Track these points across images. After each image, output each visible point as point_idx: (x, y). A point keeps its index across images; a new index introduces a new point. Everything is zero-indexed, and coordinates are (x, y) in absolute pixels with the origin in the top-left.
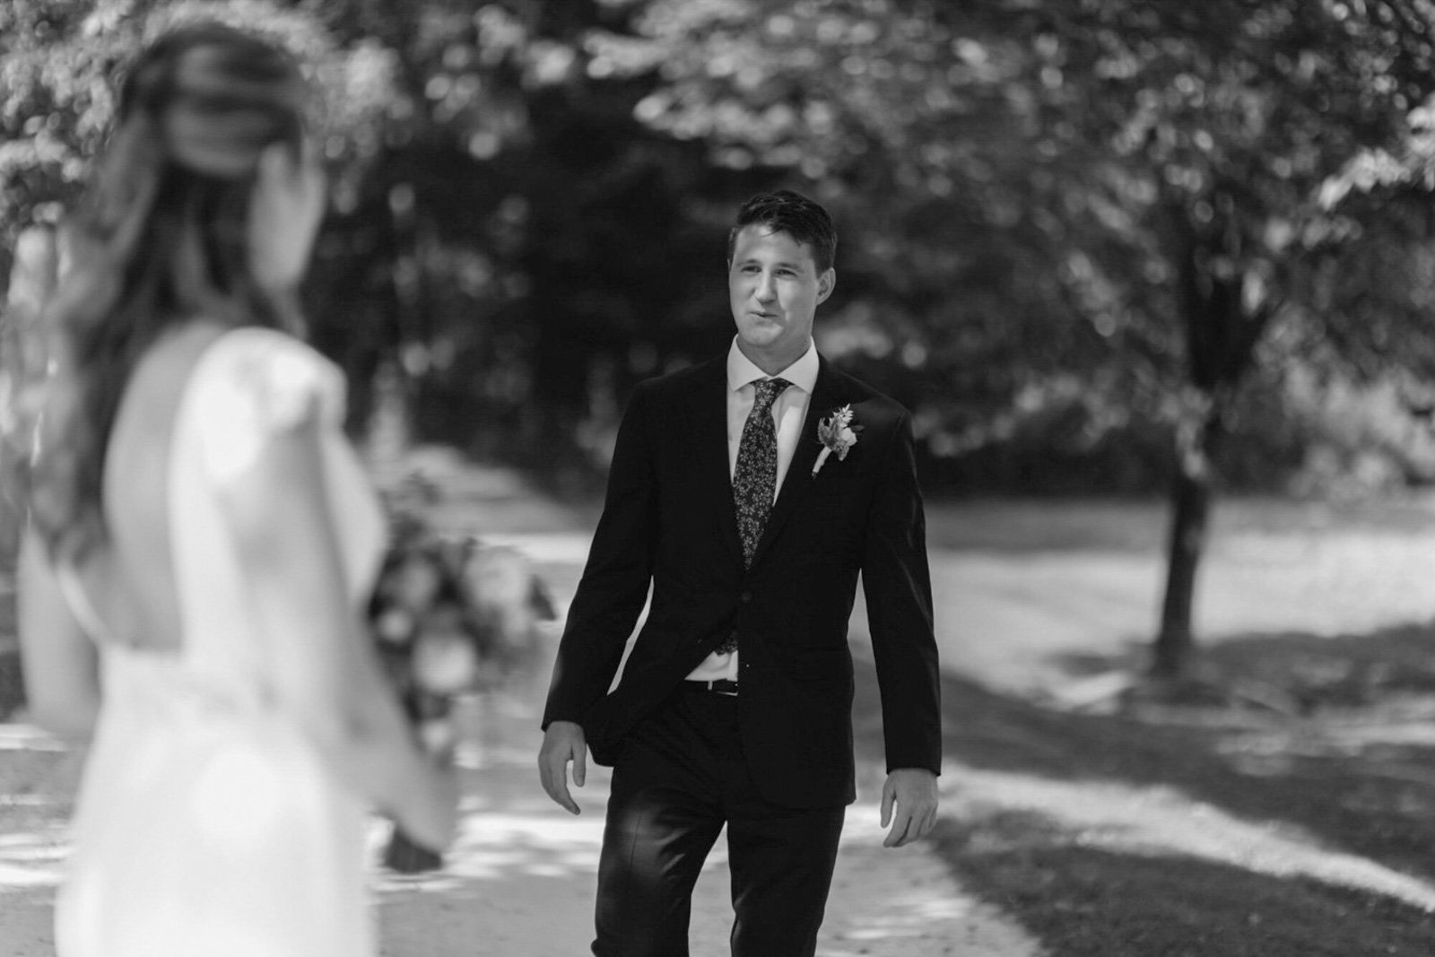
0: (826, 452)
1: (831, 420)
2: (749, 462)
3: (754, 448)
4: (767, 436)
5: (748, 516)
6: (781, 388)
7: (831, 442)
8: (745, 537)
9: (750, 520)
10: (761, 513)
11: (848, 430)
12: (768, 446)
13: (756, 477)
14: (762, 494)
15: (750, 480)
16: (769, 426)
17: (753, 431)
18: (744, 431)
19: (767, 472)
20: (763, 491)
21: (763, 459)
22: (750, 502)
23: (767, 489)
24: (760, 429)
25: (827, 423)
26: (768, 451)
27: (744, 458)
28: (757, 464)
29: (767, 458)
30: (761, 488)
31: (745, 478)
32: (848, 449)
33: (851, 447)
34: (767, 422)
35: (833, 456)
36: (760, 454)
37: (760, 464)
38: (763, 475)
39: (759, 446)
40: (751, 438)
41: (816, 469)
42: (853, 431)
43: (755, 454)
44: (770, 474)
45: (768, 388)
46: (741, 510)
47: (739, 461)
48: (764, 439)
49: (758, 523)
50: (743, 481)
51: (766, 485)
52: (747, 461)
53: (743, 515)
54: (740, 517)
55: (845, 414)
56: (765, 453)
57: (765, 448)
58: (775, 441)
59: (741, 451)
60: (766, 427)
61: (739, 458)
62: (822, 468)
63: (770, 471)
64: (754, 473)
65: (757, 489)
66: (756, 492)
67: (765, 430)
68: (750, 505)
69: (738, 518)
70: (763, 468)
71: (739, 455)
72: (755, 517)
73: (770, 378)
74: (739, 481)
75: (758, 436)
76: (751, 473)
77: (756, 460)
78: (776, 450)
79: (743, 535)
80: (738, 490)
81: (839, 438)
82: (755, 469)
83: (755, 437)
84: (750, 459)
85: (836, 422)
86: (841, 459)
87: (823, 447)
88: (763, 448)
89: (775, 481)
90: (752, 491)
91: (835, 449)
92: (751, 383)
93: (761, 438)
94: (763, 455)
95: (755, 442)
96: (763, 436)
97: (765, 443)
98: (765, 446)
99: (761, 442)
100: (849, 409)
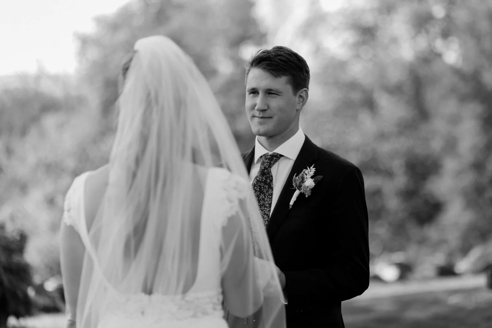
0: (297, 193)
1: (301, 174)
4: (267, 186)
7: (300, 188)
11: (311, 180)
12: (267, 192)
16: (268, 181)
17: (257, 184)
19: (266, 207)
21: (263, 199)
23: (265, 216)
25: (297, 176)
26: (267, 194)
29: (266, 199)
33: (312, 189)
34: (266, 178)
35: (301, 195)
38: (264, 208)
40: (256, 188)
41: (291, 203)
42: (314, 180)
44: (267, 207)
48: (265, 188)
55: (310, 171)
56: (265, 195)
58: (272, 189)
63: (267, 205)
67: (265, 182)
70: (264, 205)
73: (270, 153)
75: (260, 186)
78: (272, 194)
81: (305, 185)
85: (303, 175)
86: (307, 196)
87: (295, 190)
88: (263, 193)
89: (270, 211)
91: (302, 191)
92: (261, 157)
93: (262, 188)
94: (264, 197)
95: (258, 190)
96: (263, 186)
97: (265, 190)
98: (265, 192)
99: (262, 190)
100: (313, 167)
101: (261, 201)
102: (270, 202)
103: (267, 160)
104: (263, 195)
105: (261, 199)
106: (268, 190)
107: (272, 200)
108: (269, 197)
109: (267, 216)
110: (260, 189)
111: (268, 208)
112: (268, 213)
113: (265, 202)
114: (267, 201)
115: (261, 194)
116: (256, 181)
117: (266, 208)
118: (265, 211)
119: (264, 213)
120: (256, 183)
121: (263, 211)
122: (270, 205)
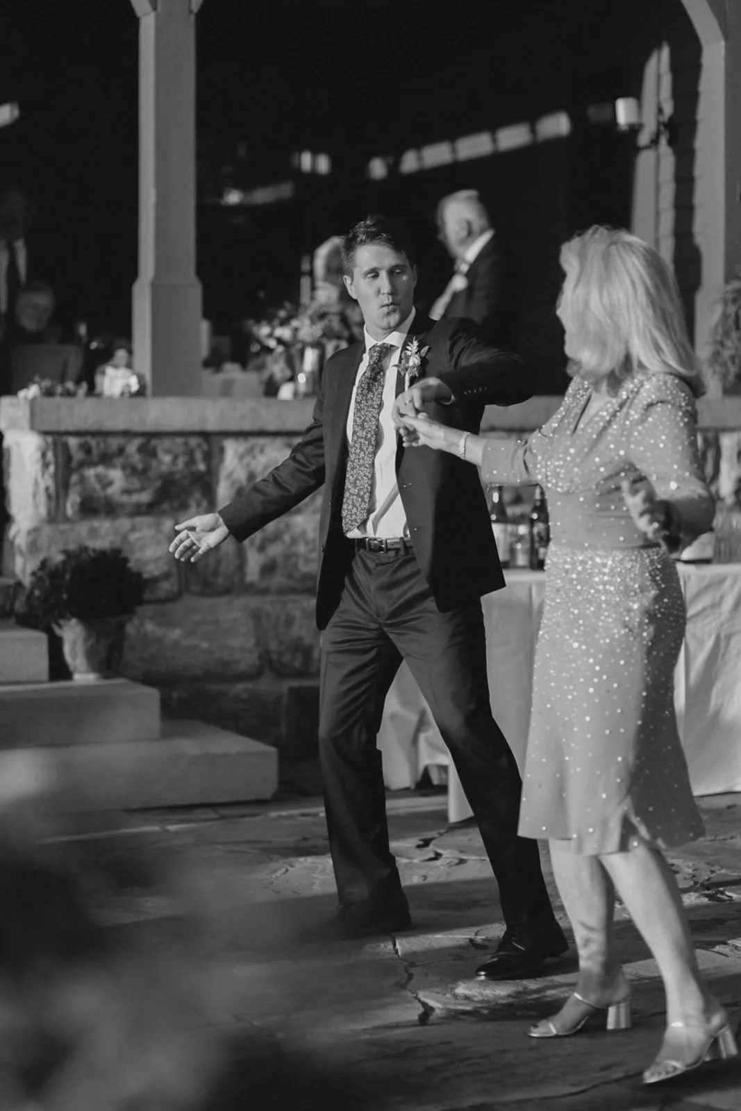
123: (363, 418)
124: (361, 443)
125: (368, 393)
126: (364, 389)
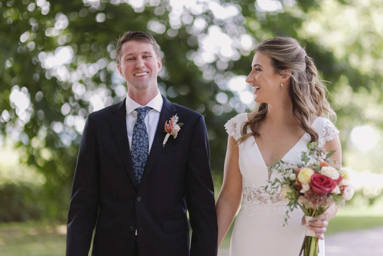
0: (168, 136)
1: (170, 121)
2: (137, 144)
3: (138, 137)
4: (144, 132)
5: (138, 167)
6: (148, 111)
7: (170, 131)
8: (138, 176)
9: (140, 168)
10: (144, 165)
11: (177, 125)
12: (144, 136)
13: (141, 150)
14: (144, 157)
15: (138, 151)
16: (144, 127)
17: (138, 130)
18: (134, 131)
19: (145, 147)
20: (144, 155)
21: (143, 142)
22: (139, 161)
23: (145, 154)
24: (140, 129)
25: (168, 123)
26: (145, 138)
27: (135, 142)
28: (140, 144)
29: (144, 141)
30: (143, 154)
31: (136, 150)
32: (177, 133)
33: (178, 132)
34: (143, 126)
35: (171, 137)
36: (141, 140)
37: (142, 144)
38: (144, 149)
39: (140, 136)
40: (137, 133)
41: (164, 143)
42: (179, 125)
43: (139, 140)
45: (142, 111)
46: (136, 165)
47: (132, 144)
48: (143, 133)
49: (143, 169)
50: (135, 152)
51: (145, 153)
52: (136, 143)
53: (136, 166)
54: (135, 167)
55: (175, 119)
56: (143, 139)
57: (143, 137)
58: (147, 134)
59: (133, 139)
60: (143, 128)
61: (132, 142)
62: (167, 142)
63: (146, 147)
64: (140, 148)
65: (141, 155)
66: (141, 156)
67: (143, 129)
68: (139, 162)
69: (134, 168)
70: (143, 146)
71: (132, 141)
72: (142, 166)
73: (143, 107)
74: (134, 152)
75: (140, 132)
76: (138, 148)
77: (140, 143)
78: (148, 137)
79: (137, 175)
80: (134, 156)
81: (173, 129)
82: (139, 146)
83: (139, 133)
84: (137, 142)
85: (171, 122)
86: (175, 138)
87: (166, 133)
88: (142, 137)
89: (148, 151)
90: (139, 156)
91: (171, 134)
92: (135, 110)
93: (141, 133)
94: (142, 140)
95: (139, 135)
96: (142, 132)
97: (143, 135)
98: (143, 136)
99: (141, 135)
100: (177, 116)
101: (141, 143)
102: (147, 144)
103: (143, 112)
104: (142, 138)
105: (141, 142)
106: (144, 135)
107: (148, 143)
108: (146, 140)
109: (146, 155)
110: (140, 134)
111: (147, 148)
112: (147, 152)
113: (144, 144)
114: (145, 143)
115: (141, 138)
116: (137, 128)
117: (145, 149)
118: (145, 150)
119: (144, 152)
120: (136, 130)
121: (143, 151)
122: (148, 146)
123: (138, 154)
124: (138, 170)
125: (140, 138)
126: (137, 136)
